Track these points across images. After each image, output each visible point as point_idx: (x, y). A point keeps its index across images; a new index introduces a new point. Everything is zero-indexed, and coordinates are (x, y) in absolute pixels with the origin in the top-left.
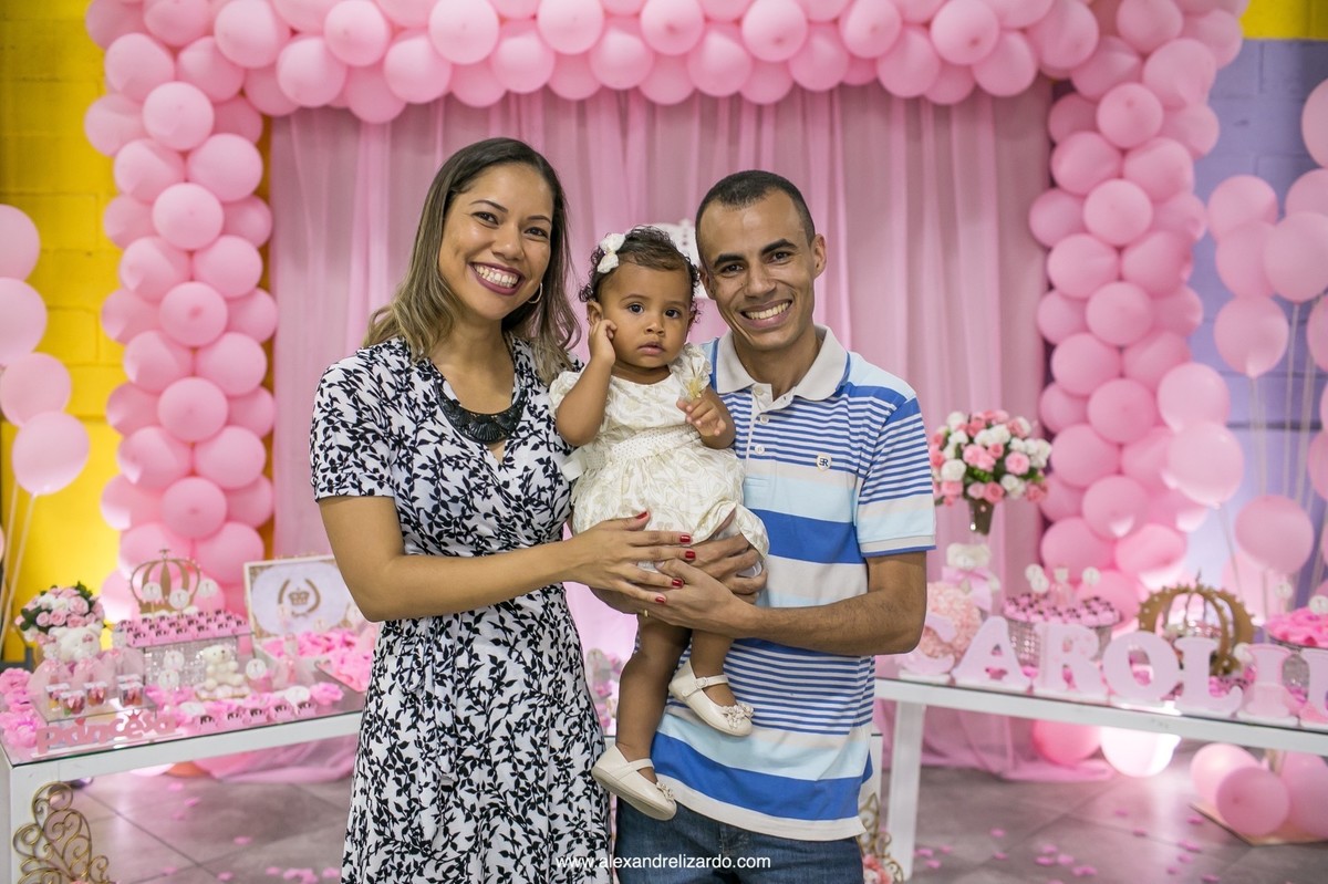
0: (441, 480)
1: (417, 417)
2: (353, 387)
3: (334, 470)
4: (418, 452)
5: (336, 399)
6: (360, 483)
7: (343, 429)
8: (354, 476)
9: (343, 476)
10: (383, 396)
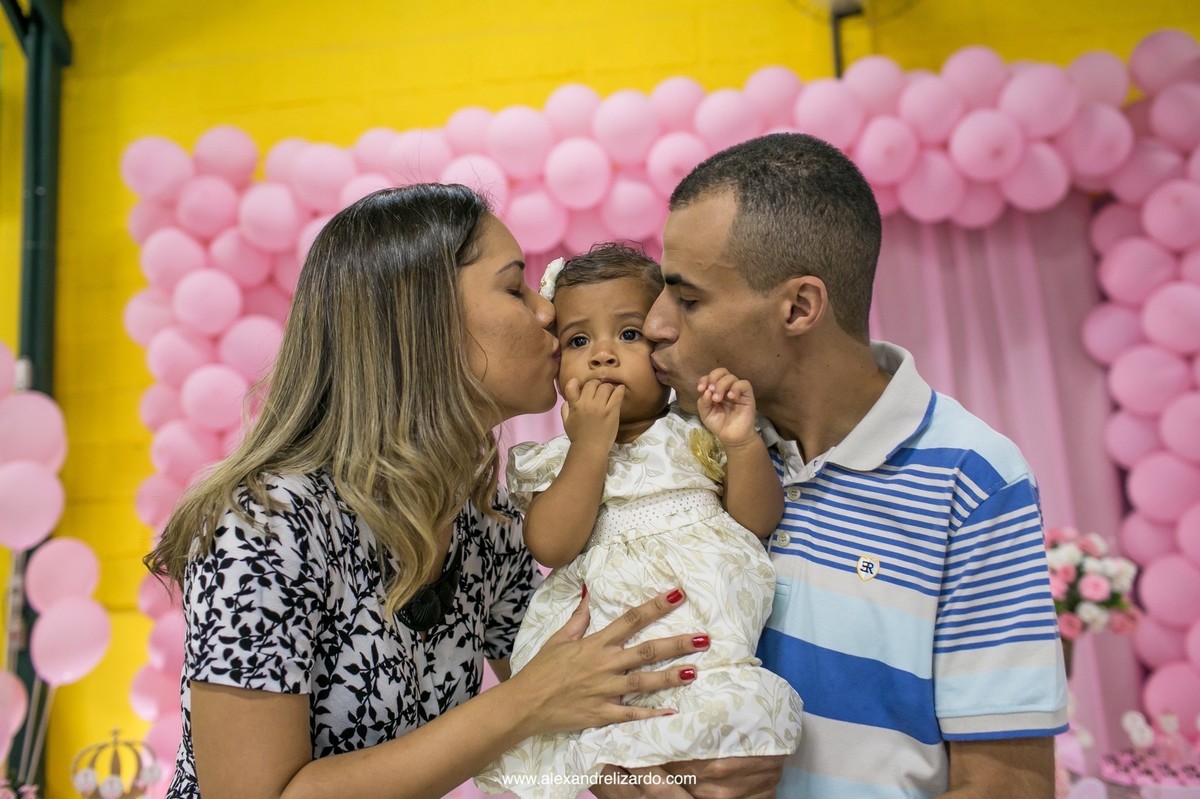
0: (372, 697)
1: (359, 586)
2: (303, 526)
3: (246, 645)
4: (350, 644)
5: (277, 538)
6: (284, 672)
7: (275, 586)
8: (279, 661)
9: (261, 658)
10: (330, 548)
